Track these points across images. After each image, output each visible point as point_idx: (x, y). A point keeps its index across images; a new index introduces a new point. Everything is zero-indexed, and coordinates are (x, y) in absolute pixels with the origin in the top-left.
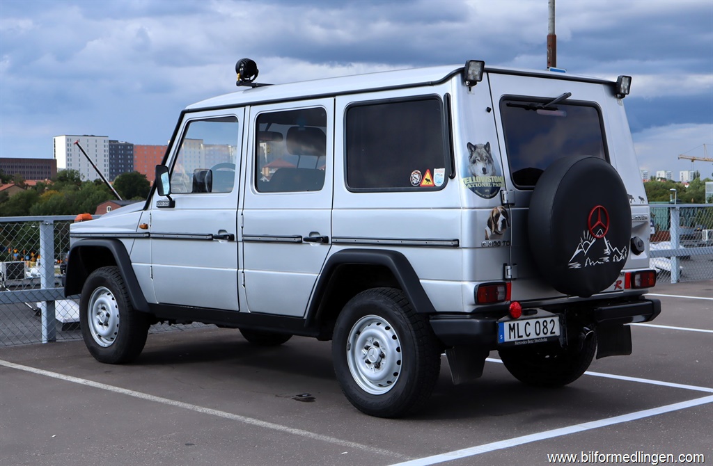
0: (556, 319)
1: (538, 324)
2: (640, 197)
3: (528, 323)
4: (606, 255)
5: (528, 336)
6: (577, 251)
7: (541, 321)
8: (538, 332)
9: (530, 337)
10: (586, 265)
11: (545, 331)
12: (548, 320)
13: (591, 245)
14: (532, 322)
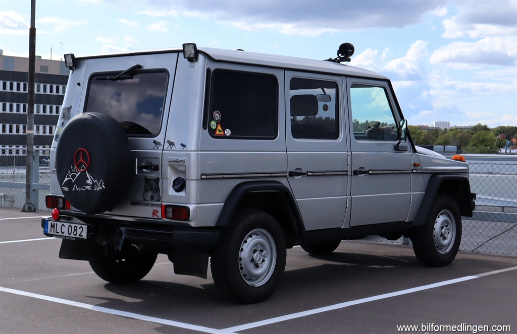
0: (85, 227)
1: (70, 227)
2: (182, 144)
3: (63, 225)
4: (88, 185)
5: (63, 233)
6: (66, 179)
7: (73, 225)
8: (70, 233)
9: (64, 235)
10: (74, 189)
11: (75, 233)
12: (79, 226)
13: (77, 176)
14: (67, 225)
